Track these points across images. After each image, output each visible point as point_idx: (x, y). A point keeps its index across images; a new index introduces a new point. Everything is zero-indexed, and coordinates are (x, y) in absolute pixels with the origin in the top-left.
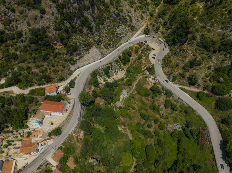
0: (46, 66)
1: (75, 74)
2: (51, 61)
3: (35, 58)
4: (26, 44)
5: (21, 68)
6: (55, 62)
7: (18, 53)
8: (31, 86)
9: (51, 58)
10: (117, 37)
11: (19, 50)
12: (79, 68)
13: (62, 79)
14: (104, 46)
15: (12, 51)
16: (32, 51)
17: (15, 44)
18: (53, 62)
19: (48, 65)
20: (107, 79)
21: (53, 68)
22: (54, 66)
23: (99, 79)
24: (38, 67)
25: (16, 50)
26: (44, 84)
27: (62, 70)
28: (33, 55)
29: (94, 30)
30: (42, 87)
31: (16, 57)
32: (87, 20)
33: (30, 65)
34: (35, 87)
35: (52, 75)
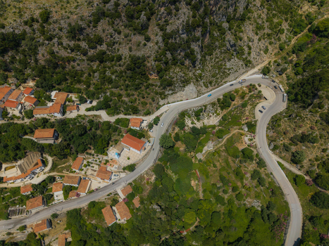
4: (123, 68)
10: (224, 72)
11: (115, 74)
13: (148, 114)
14: (204, 83)
15: (108, 73)
17: (112, 66)
20: (196, 122)
23: (186, 120)
25: (112, 73)
29: (197, 63)
31: (110, 81)
32: (192, 52)
35: (140, 108)
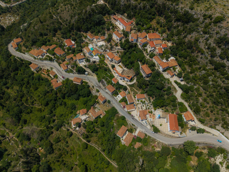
0: (208, 106)
1: (213, 131)
2: (217, 108)
3: (212, 96)
4: (222, 85)
5: (198, 90)
6: (217, 111)
7: (211, 83)
8: (186, 101)
9: (219, 107)
11: (214, 83)
12: (223, 134)
13: (202, 122)
15: (210, 78)
16: (218, 91)
17: (218, 78)
18: (216, 110)
19: (210, 107)
21: (209, 111)
22: (212, 112)
24: (205, 100)
25: (213, 81)
26: (191, 109)
27: (211, 119)
28: (214, 94)
30: (189, 109)
31: (206, 83)
33: (203, 94)
34: (186, 104)
35: (201, 113)
